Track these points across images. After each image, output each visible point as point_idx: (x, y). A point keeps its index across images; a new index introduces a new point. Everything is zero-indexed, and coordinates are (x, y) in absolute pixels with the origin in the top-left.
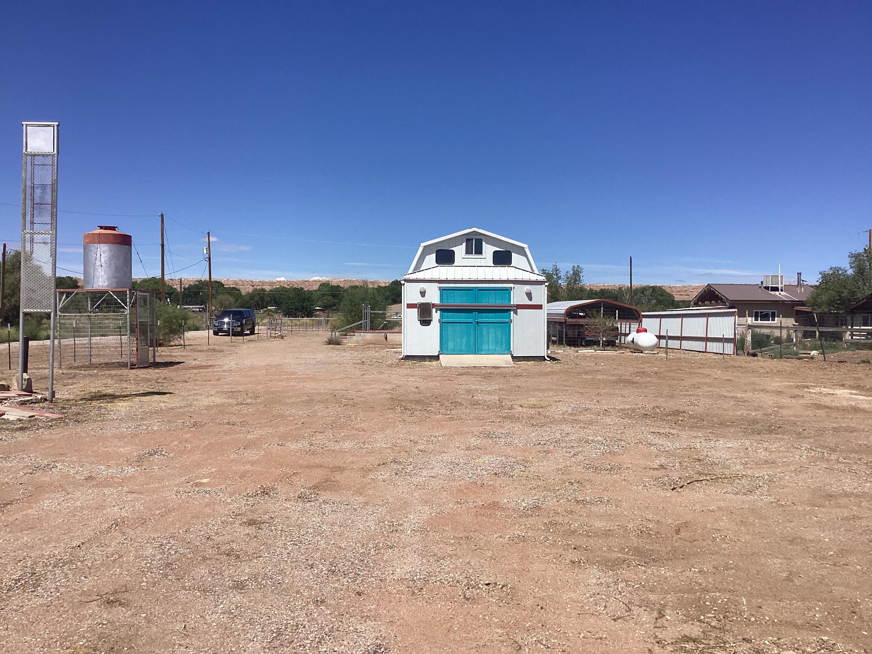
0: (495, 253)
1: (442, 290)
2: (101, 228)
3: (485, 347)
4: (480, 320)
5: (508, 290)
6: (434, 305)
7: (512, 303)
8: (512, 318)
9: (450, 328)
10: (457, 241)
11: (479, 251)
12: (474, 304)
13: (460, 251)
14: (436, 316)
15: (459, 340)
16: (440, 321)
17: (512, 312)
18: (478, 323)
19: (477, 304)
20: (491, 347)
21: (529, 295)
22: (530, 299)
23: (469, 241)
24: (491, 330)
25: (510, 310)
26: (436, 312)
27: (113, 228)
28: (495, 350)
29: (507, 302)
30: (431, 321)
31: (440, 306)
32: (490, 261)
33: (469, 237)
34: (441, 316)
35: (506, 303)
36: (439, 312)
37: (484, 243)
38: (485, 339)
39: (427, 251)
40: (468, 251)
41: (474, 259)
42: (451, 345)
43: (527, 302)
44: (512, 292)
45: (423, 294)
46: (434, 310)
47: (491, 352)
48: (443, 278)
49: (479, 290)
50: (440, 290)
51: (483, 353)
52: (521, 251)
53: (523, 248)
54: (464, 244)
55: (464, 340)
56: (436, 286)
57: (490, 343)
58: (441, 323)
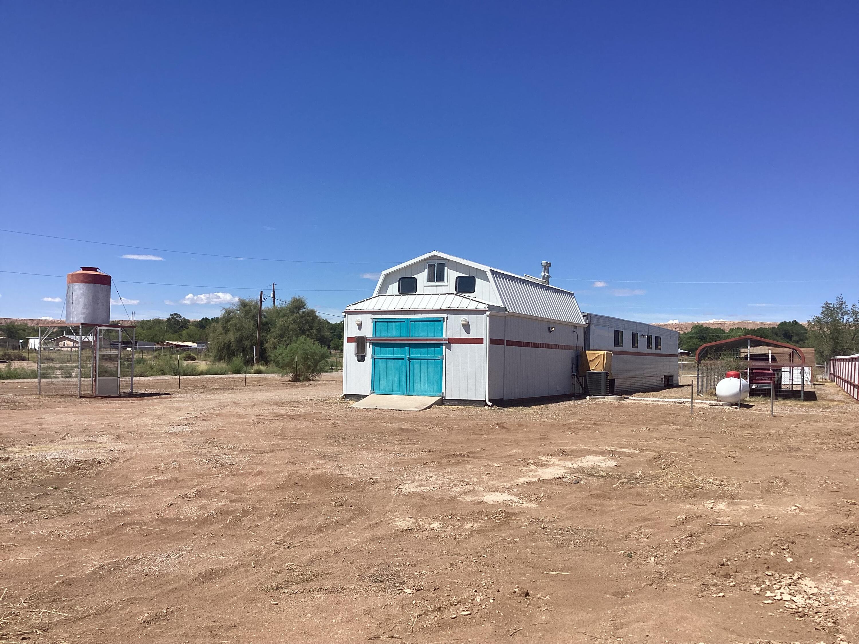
0: (458, 279)
1: (375, 322)
2: (84, 269)
3: (417, 387)
4: (412, 356)
5: (440, 321)
6: (368, 339)
7: (444, 336)
8: (444, 354)
9: (382, 364)
11: (441, 278)
12: (405, 338)
13: (422, 278)
14: (369, 350)
15: (391, 378)
16: (372, 356)
17: (444, 347)
18: (409, 359)
19: (411, 338)
20: (422, 387)
21: (466, 327)
22: (468, 331)
23: (431, 266)
24: (423, 368)
25: (442, 345)
26: (369, 347)
27: (95, 269)
28: (426, 392)
29: (439, 334)
30: (366, 356)
31: (372, 340)
32: (452, 288)
33: (432, 262)
34: (374, 352)
35: (438, 336)
36: (371, 346)
37: (446, 268)
38: (417, 378)
39: (388, 280)
40: (430, 279)
41: (436, 287)
42: (383, 383)
43: (465, 335)
44: (445, 323)
45: (360, 326)
46: (368, 344)
47: (422, 393)
48: (377, 308)
49: (411, 321)
50: (373, 322)
52: (483, 276)
53: (485, 272)
54: (426, 270)
55: (396, 379)
56: (370, 316)
57: (422, 384)
58: (374, 359)
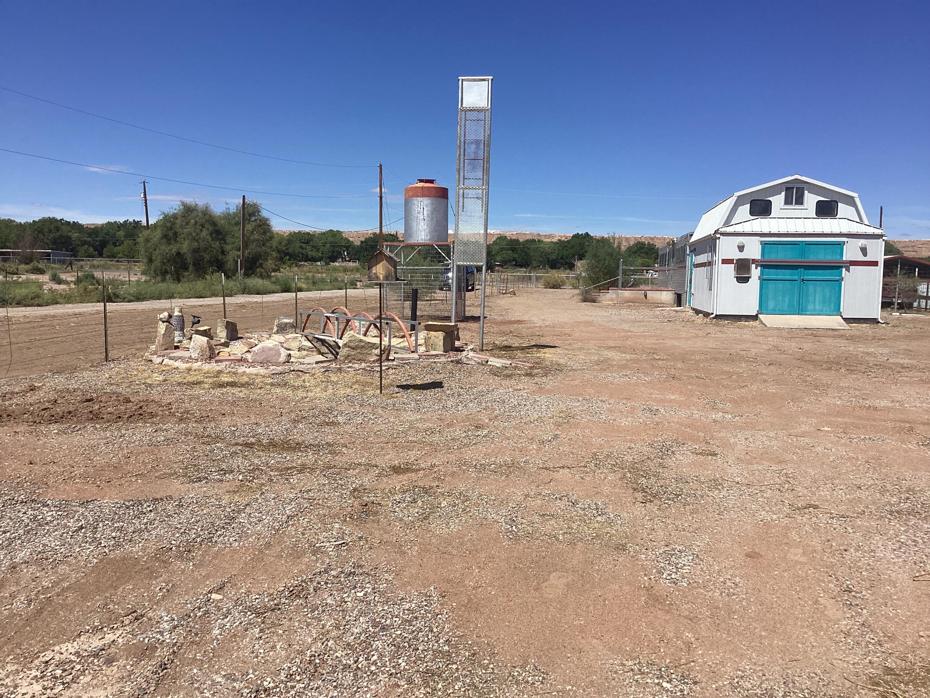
0: (819, 203)
1: (764, 244)
2: (421, 181)
3: (810, 307)
4: (806, 277)
5: (840, 244)
6: (754, 261)
7: (844, 259)
8: (843, 276)
9: (771, 285)
10: (775, 191)
11: (800, 201)
12: (800, 260)
13: (778, 201)
14: (755, 272)
15: (780, 298)
16: (760, 278)
17: (844, 269)
18: (803, 280)
19: (803, 260)
20: (817, 307)
21: (864, 251)
22: (865, 254)
23: (789, 190)
24: (818, 289)
25: (842, 267)
26: (756, 268)
27: (431, 181)
28: (821, 311)
29: (839, 257)
30: (749, 278)
31: (761, 262)
32: (812, 211)
33: (789, 186)
34: (762, 273)
35: (837, 258)
36: (759, 268)
37: (806, 192)
38: (811, 298)
39: (740, 202)
40: (788, 201)
41: (794, 211)
42: (771, 304)
43: (862, 258)
44: (845, 247)
45: (741, 248)
46: (753, 266)
47: (817, 313)
48: (766, 231)
49: (806, 244)
50: (761, 244)
51: (808, 313)
52: (850, 201)
53: (853, 197)
54: (783, 194)
55: (787, 300)
56: (757, 240)
57: (817, 303)
58: (762, 279)
